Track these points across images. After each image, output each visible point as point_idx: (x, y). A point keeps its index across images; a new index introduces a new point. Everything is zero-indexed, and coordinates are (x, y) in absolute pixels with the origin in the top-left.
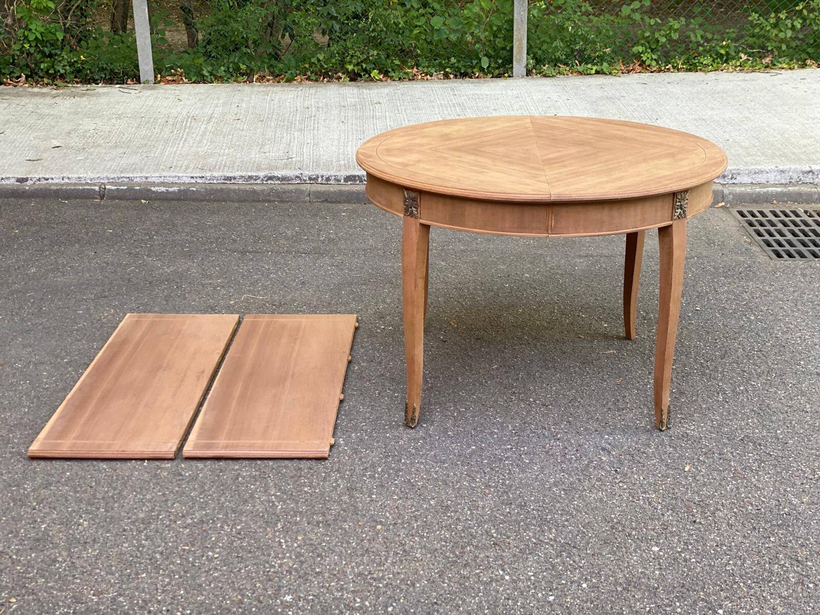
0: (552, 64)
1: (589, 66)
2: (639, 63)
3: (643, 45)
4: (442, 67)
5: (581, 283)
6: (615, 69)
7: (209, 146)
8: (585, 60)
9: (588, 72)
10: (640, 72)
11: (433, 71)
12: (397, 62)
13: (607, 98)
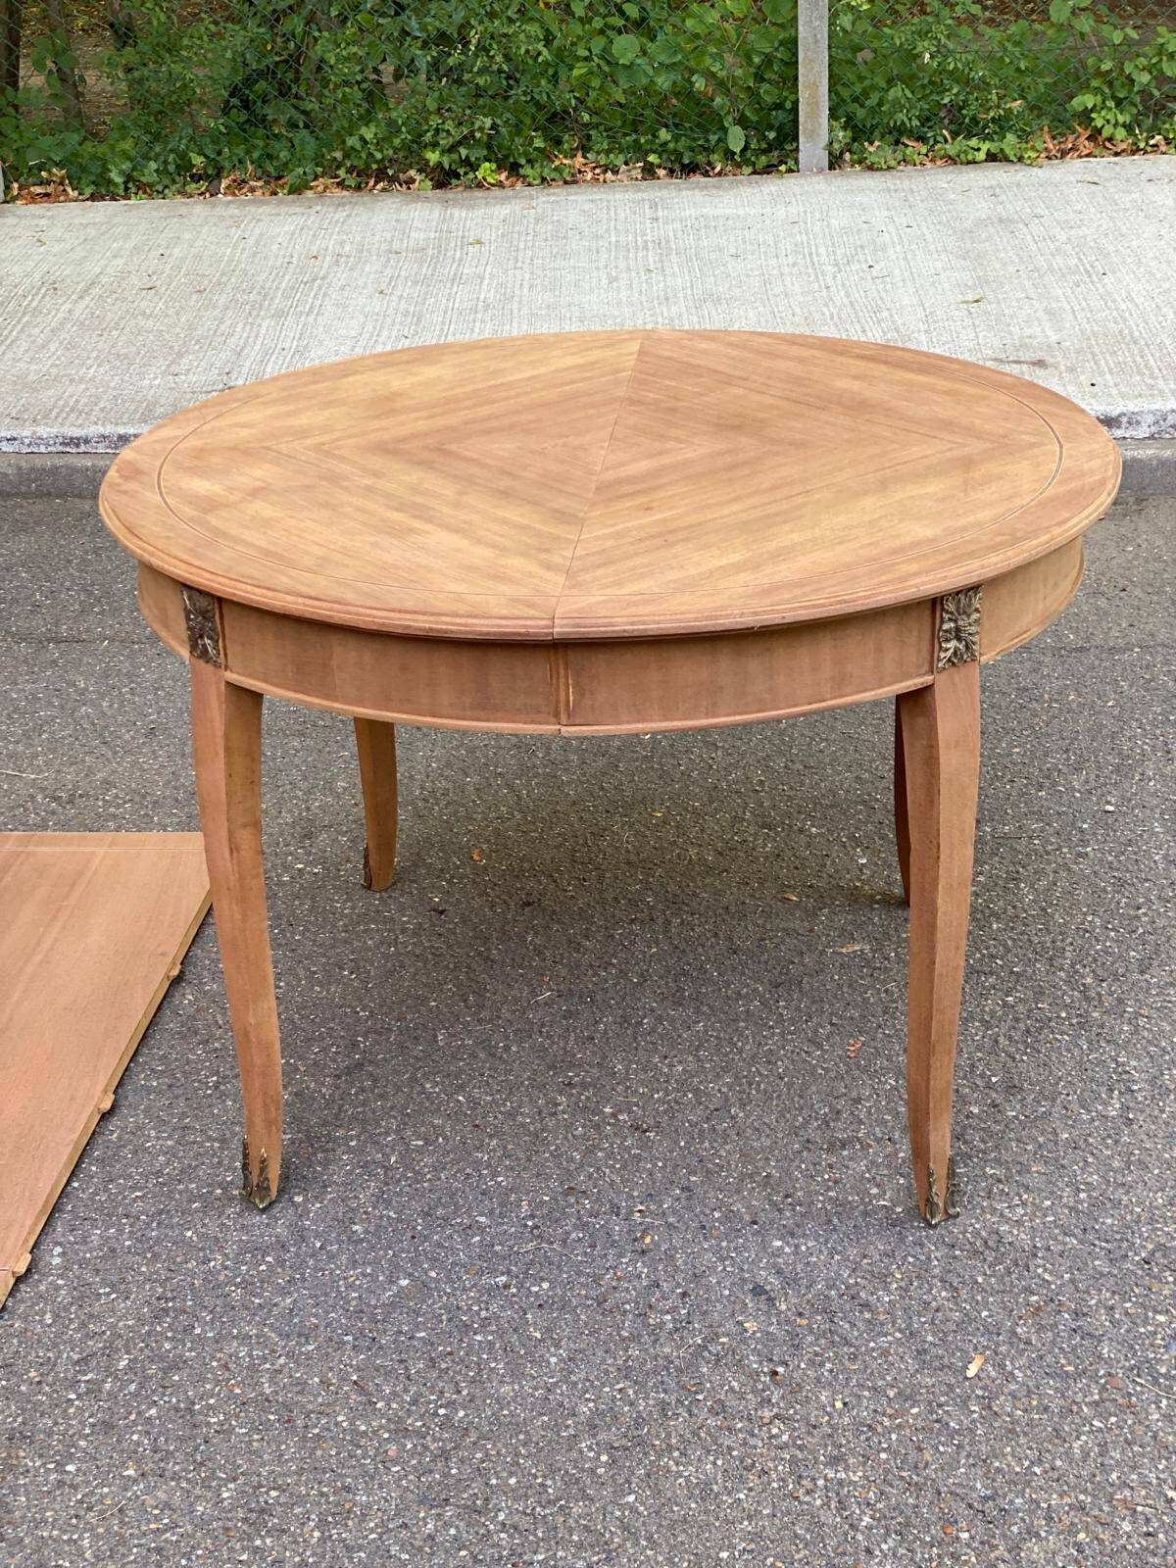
0: (890, 139)
1: (974, 142)
2: (1089, 133)
3: (1097, 91)
4: (640, 151)
5: (833, 729)
6: (1033, 148)
7: (58, 358)
8: (965, 126)
9: (970, 157)
10: (1088, 156)
11: (619, 160)
12: (539, 143)
13: (1001, 220)
